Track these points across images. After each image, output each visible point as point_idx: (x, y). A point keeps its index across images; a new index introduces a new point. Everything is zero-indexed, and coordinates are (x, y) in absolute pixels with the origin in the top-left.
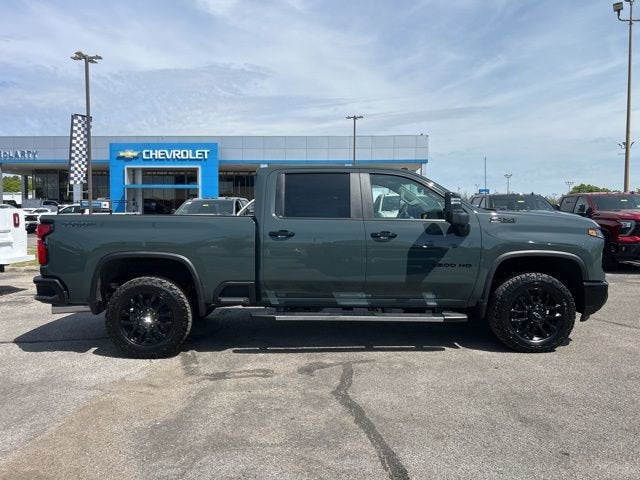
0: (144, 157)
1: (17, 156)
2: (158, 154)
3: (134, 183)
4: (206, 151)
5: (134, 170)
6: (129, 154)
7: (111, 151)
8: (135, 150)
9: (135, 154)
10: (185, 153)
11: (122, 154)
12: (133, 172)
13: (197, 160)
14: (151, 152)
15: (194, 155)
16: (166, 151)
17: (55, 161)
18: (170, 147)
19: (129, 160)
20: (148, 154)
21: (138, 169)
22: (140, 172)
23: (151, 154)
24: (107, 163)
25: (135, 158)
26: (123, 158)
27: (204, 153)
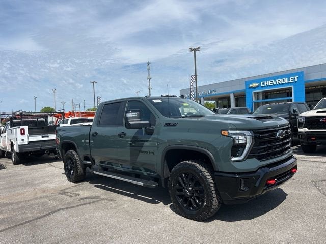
0: (262, 86)
1: (209, 93)
2: (269, 83)
3: (258, 99)
4: (296, 77)
5: (258, 93)
6: (254, 85)
7: (246, 85)
8: (257, 83)
9: (257, 85)
10: (283, 80)
11: (251, 86)
12: (257, 94)
13: (291, 83)
14: (265, 82)
15: (289, 80)
16: (273, 81)
17: (223, 93)
18: (275, 78)
19: (254, 88)
20: (263, 83)
21: (260, 92)
22: (261, 94)
23: (265, 83)
24: (244, 91)
25: (257, 87)
26: (252, 87)
27: (295, 78)
